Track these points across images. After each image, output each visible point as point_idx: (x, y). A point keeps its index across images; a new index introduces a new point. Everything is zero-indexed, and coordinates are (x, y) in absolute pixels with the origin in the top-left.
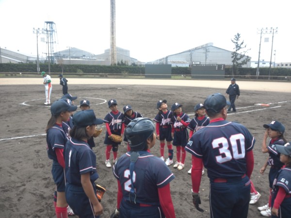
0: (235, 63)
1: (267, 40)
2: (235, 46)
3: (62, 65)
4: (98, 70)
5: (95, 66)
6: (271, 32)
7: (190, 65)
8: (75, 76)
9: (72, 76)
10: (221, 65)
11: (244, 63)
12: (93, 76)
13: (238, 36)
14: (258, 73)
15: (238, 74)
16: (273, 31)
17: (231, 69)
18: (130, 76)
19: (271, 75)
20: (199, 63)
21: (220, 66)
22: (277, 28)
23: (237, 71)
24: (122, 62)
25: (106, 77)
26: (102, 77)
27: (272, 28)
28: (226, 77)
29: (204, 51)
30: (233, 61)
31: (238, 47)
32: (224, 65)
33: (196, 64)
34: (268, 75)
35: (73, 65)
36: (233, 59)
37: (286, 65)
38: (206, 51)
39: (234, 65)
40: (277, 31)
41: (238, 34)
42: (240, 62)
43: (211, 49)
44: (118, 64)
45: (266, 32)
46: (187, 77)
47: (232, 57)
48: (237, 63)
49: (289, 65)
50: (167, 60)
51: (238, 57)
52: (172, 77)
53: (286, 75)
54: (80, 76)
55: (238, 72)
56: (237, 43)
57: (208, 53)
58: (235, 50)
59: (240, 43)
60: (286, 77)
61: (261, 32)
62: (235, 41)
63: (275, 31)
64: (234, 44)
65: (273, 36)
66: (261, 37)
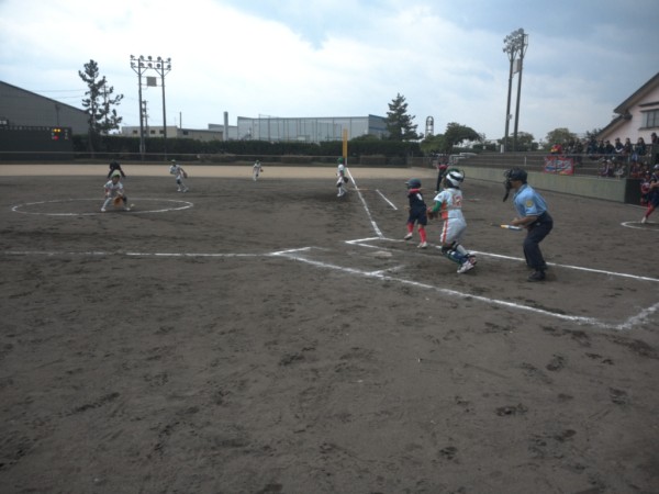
0: (94, 126)
1: (151, 81)
2: (89, 89)
6: (158, 66)
11: (109, 125)
13: (92, 68)
14: (143, 147)
16: (163, 65)
19: (168, 152)
20: (5, 123)
22: (169, 60)
23: (100, 143)
31: (95, 91)
32: (70, 130)
41: (92, 61)
42: (100, 122)
45: (150, 65)
48: (97, 124)
49: (157, 132)
53: (197, 152)
55: (103, 146)
56: (91, 82)
58: (89, 97)
59: (96, 82)
60: (198, 157)
61: (139, 64)
62: (88, 77)
63: (165, 66)
64: (86, 84)
65: (163, 76)
66: (140, 75)
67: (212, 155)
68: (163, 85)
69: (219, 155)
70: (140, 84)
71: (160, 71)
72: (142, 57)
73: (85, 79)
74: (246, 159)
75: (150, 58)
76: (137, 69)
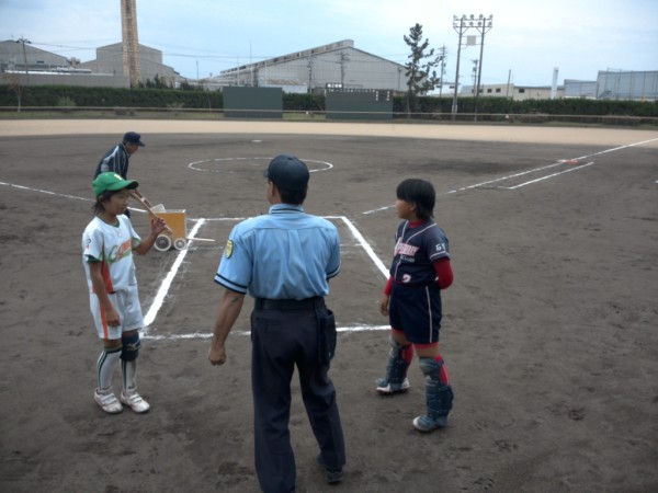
0: (413, 88)
1: (471, 40)
2: (411, 52)
3: (16, 87)
4: (107, 99)
5: (100, 90)
6: (480, 24)
7: (309, 90)
8: (53, 114)
9: (47, 114)
10: (386, 91)
11: (428, 86)
12: (99, 114)
13: (417, 31)
14: (455, 108)
15: (419, 111)
16: (484, 23)
17: (405, 99)
18: (188, 114)
19: (479, 112)
20: (340, 86)
21: (383, 93)
22: (491, 16)
23: (417, 104)
24: (156, 79)
25: (132, 116)
26: (120, 115)
27: (481, 16)
28: (395, 117)
29: (337, 58)
30: (409, 84)
31: (417, 54)
32: (392, 91)
33: (335, 89)
34: (474, 111)
35: (44, 88)
36: (408, 79)
37: (498, 90)
38: (343, 59)
39: (410, 91)
40: (490, 23)
41: (417, 25)
42: (420, 84)
43: (352, 56)
44: (149, 84)
45: (471, 24)
46: (317, 117)
47: (407, 75)
48: (416, 86)
49: (494, 91)
50: (255, 77)
51: (418, 75)
52: (284, 115)
53: (507, 112)
54: (67, 114)
55: (418, 107)
56: (414, 45)
57: (346, 64)
58: (411, 60)
59: (420, 44)
60: (507, 117)
61: (462, 23)
62: (412, 41)
63: (487, 23)
64: (410, 47)
65: (483, 34)
66: (461, 35)
67: (523, 115)
68: (482, 44)
69: (531, 115)
70: (460, 44)
71: (481, 29)
72: (464, 16)
73: (409, 43)
74: (561, 119)
75: (472, 16)
76: (458, 29)
